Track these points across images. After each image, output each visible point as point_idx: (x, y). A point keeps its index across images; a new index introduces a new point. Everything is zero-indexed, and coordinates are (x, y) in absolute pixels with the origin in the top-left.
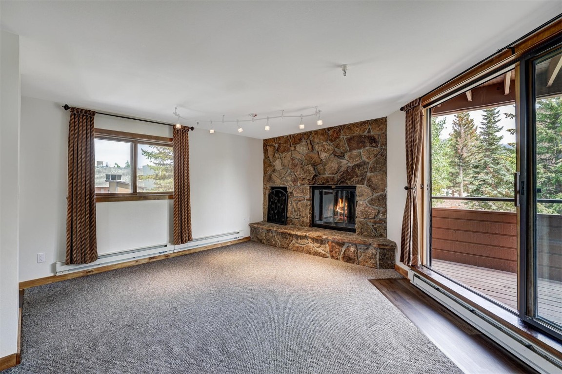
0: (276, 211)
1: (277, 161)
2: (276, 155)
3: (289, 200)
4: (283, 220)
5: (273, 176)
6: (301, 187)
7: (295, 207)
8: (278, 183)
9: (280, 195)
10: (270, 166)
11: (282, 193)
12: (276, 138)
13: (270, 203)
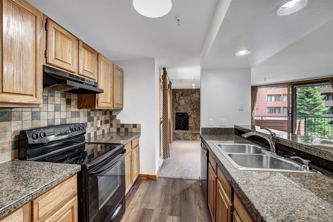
0: (182, 124)
1: (182, 101)
2: (181, 97)
3: (189, 118)
4: (187, 128)
5: (179, 107)
6: (196, 113)
7: (193, 122)
8: (182, 111)
9: (184, 116)
10: (177, 102)
11: (185, 115)
12: (181, 89)
13: (177, 121)
